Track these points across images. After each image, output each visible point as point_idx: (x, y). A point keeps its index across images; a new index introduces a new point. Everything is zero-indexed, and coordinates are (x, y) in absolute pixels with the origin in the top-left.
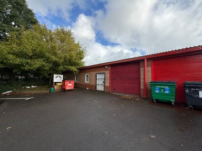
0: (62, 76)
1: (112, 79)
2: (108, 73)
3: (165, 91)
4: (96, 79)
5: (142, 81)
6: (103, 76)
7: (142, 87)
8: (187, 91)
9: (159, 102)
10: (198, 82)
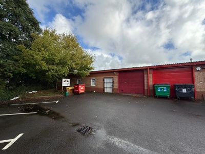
0: (69, 80)
1: (120, 82)
2: (116, 78)
3: (163, 90)
4: (104, 83)
5: (146, 84)
6: (111, 80)
7: (146, 88)
8: (177, 89)
9: (160, 97)
10: (182, 84)
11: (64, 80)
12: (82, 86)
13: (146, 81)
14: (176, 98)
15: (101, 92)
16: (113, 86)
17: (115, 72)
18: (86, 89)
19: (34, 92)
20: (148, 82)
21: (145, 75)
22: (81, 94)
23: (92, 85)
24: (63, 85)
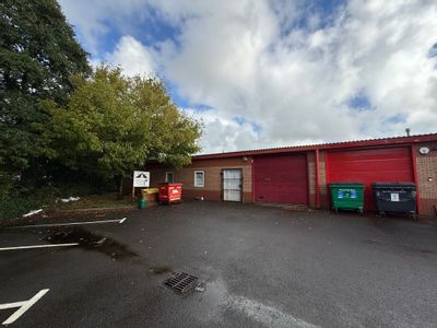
0: (147, 174)
1: (256, 179)
2: (248, 170)
3: (349, 196)
4: (222, 180)
5: (312, 182)
6: (237, 175)
7: (312, 192)
8: (378, 194)
9: (343, 212)
10: (389, 183)
11: (136, 173)
12: (175, 187)
13: (311, 176)
14: (378, 213)
15: (215, 200)
16: (241, 186)
17: (247, 156)
18: (183, 192)
19: (73, 199)
20: (316, 179)
21: (311, 165)
22: (173, 203)
23: (196, 185)
24: (136, 185)
